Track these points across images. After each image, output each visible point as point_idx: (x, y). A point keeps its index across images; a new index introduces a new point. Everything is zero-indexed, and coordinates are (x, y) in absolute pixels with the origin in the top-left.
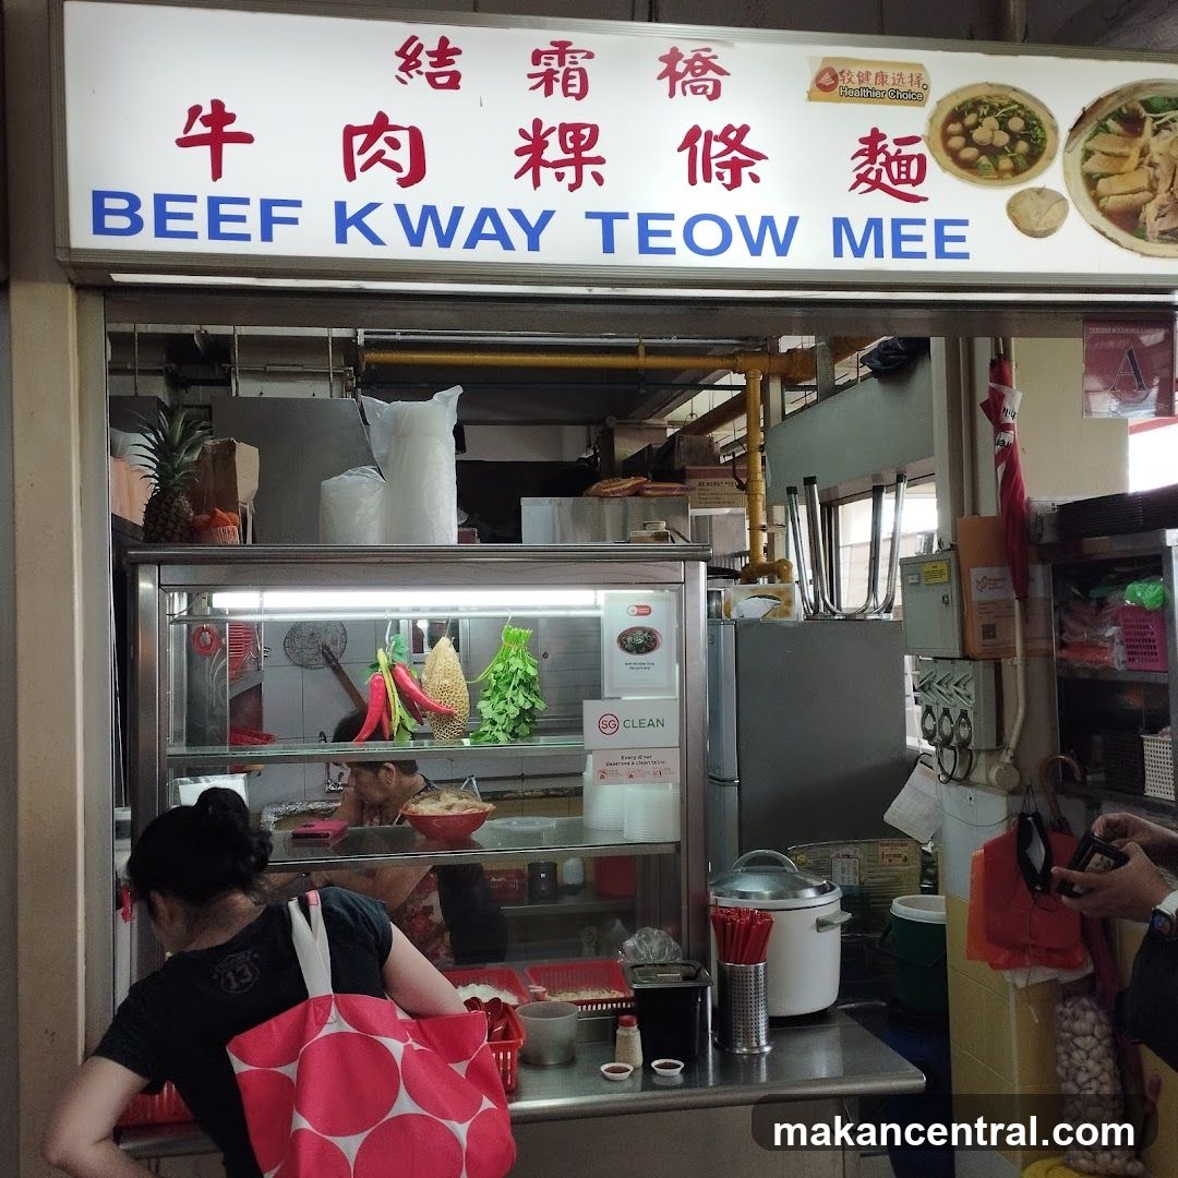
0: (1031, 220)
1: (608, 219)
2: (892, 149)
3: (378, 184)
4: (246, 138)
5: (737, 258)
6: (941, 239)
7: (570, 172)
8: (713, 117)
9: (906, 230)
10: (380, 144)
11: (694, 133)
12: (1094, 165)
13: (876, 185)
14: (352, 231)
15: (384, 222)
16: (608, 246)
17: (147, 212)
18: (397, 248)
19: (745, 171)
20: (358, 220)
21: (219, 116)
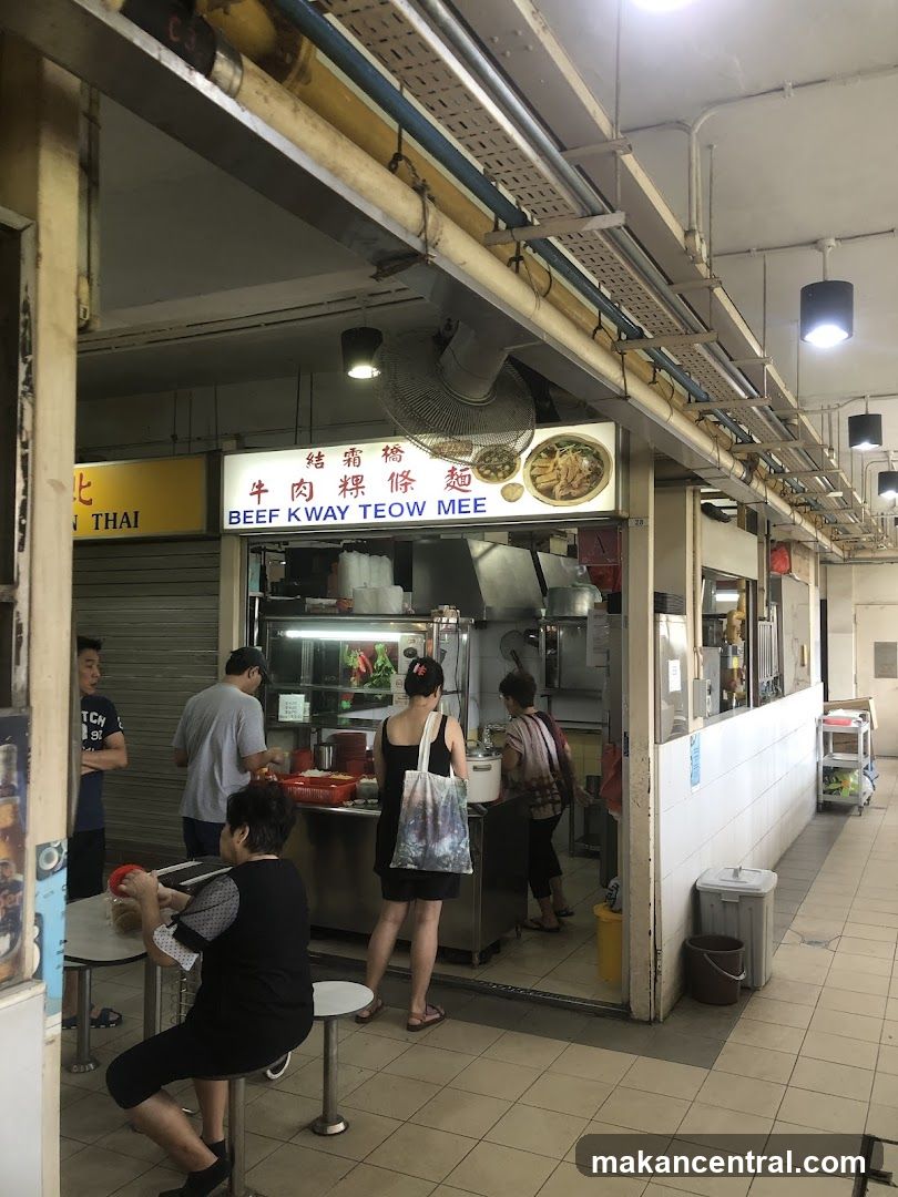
0: (510, 495)
1: (365, 507)
2: (459, 473)
3: (301, 502)
4: (266, 491)
5: (406, 518)
6: (476, 505)
7: (354, 492)
8: (398, 468)
9: (463, 503)
10: (301, 488)
11: (393, 474)
12: (534, 472)
13: (453, 487)
14: (293, 517)
15: (301, 514)
16: (365, 517)
17: (242, 517)
18: (304, 522)
19: (409, 486)
20: (293, 514)
21: (260, 485)
